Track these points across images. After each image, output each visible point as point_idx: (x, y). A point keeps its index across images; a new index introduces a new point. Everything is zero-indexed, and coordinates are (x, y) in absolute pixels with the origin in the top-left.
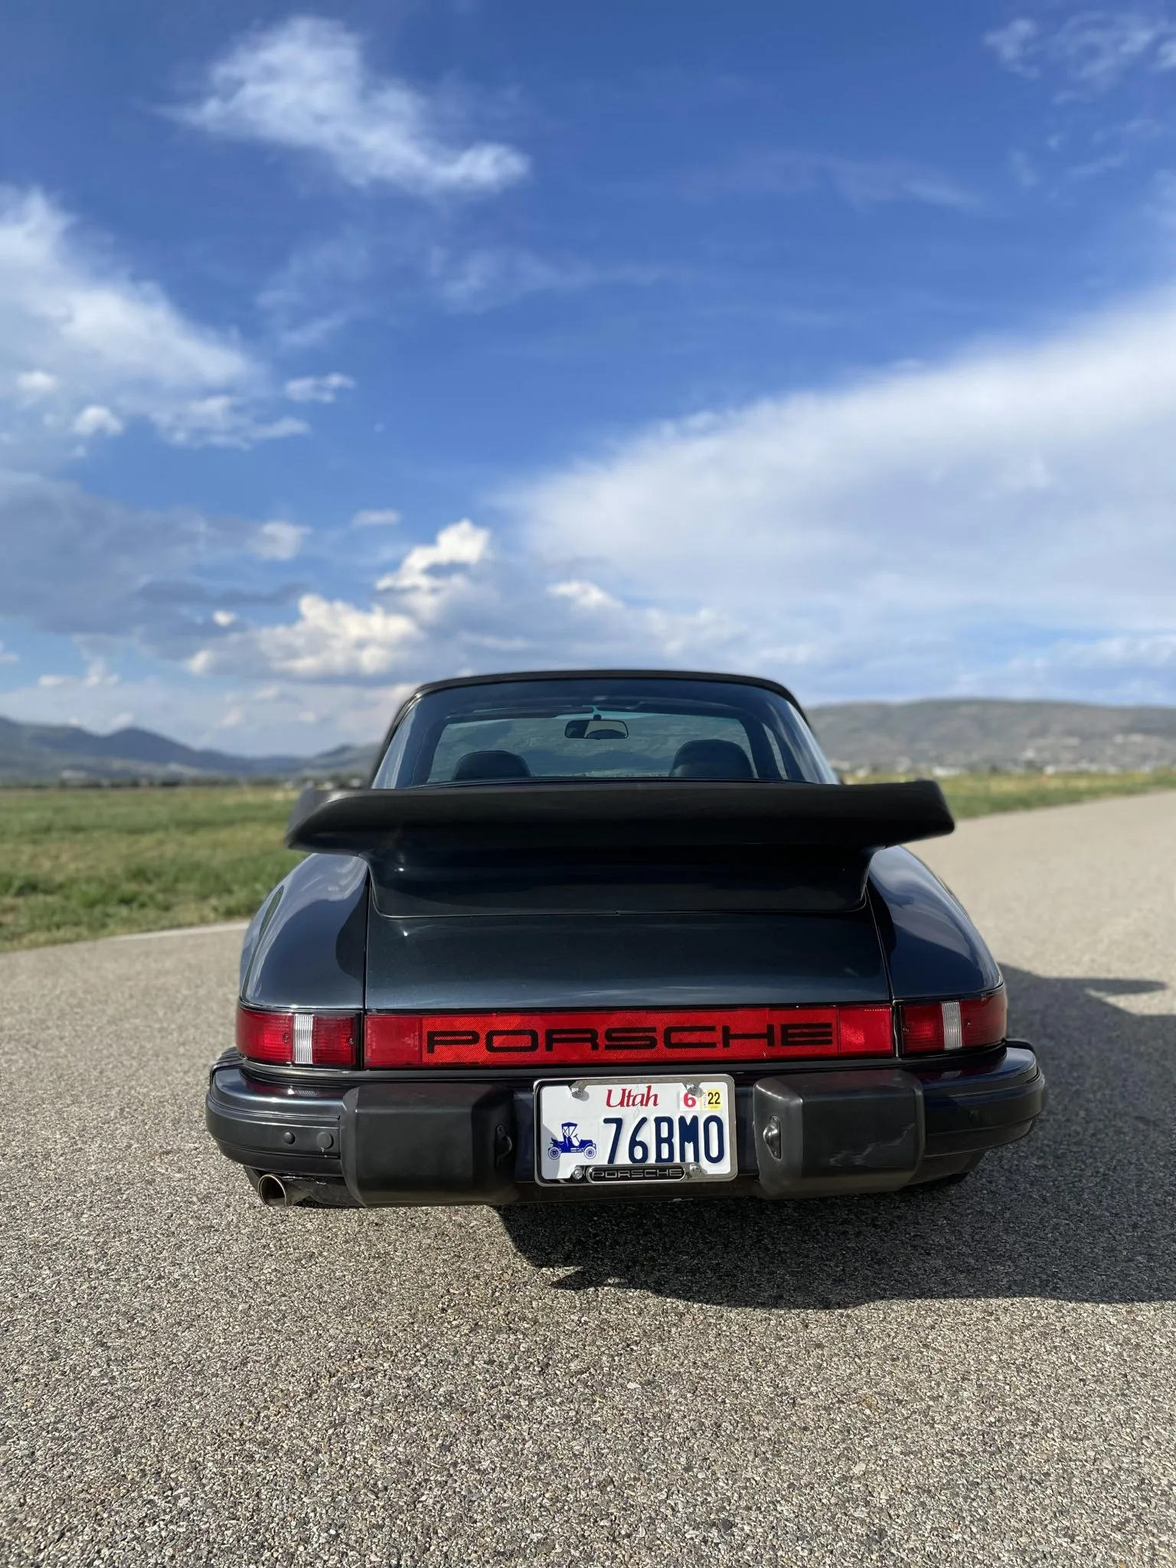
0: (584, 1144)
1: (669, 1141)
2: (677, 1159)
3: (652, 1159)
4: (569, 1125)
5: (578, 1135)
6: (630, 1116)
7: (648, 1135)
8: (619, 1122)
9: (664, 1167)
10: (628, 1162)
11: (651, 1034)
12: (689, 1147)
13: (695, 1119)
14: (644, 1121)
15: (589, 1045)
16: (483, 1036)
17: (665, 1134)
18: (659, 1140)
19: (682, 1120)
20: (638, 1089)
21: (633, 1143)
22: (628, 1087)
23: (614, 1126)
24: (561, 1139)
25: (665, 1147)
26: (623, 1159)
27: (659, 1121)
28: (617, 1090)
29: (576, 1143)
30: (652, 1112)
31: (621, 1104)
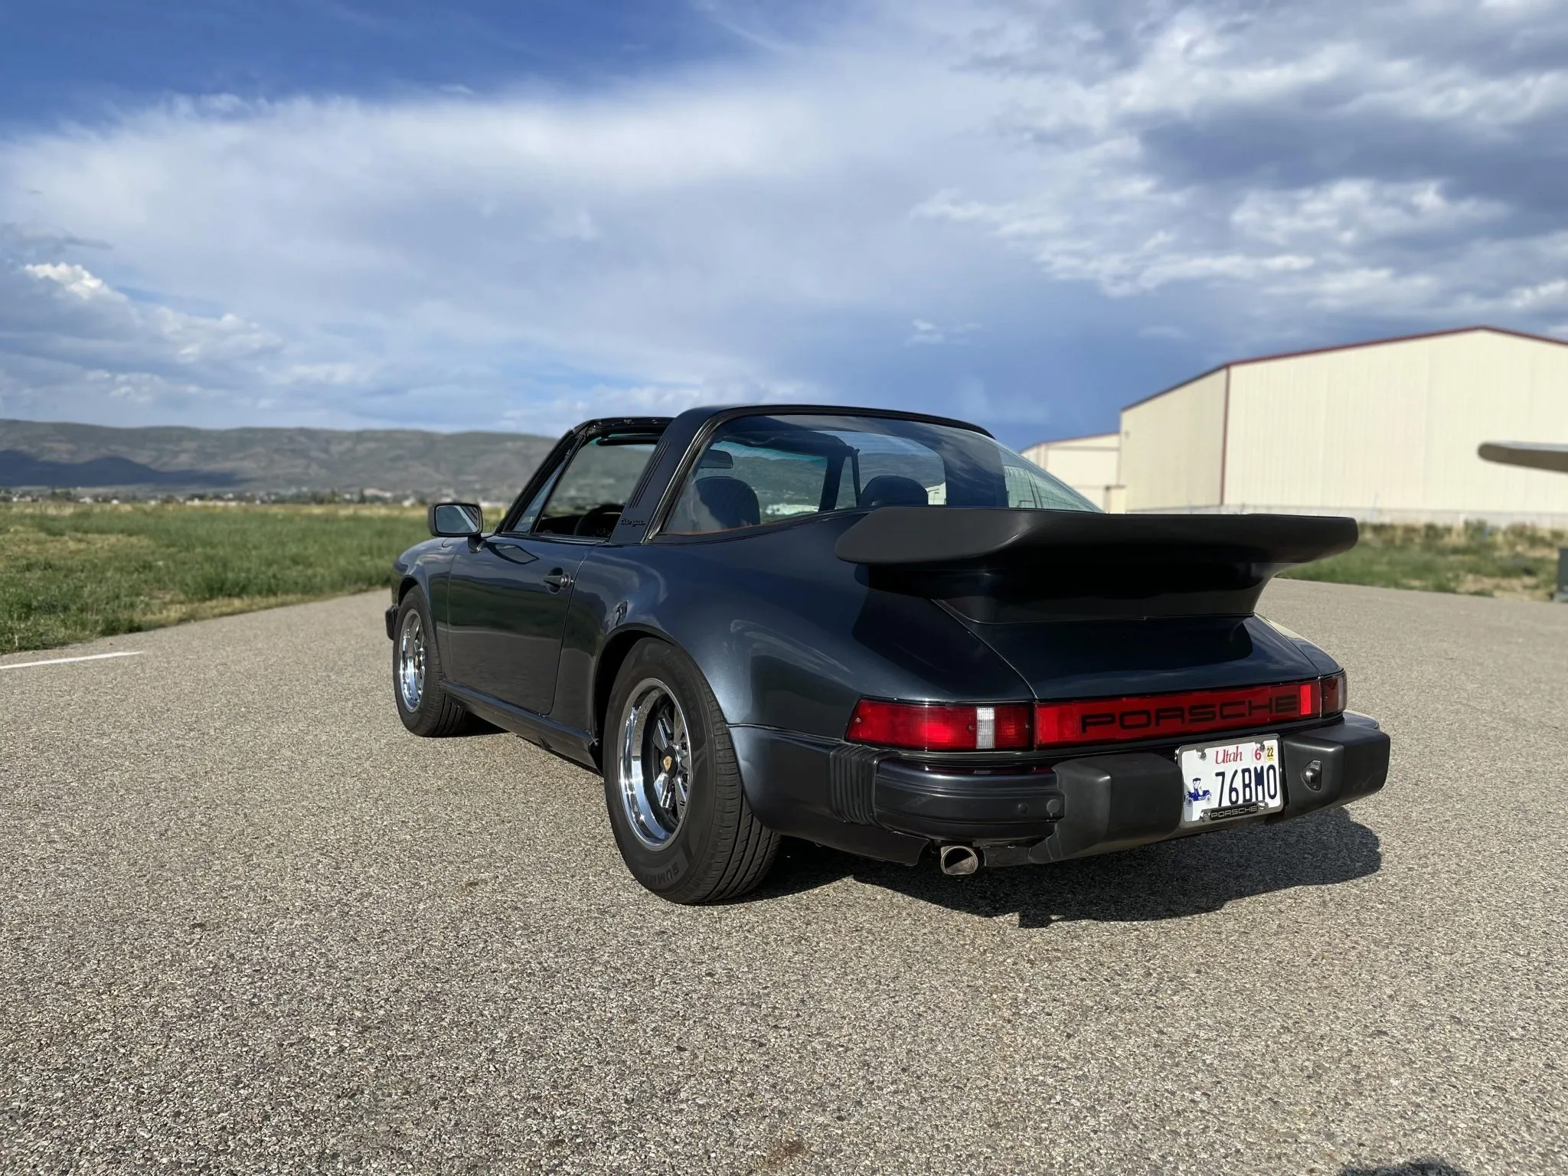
0: (1206, 793)
1: (1249, 785)
2: (1254, 800)
3: (1241, 801)
4: (1196, 780)
5: (1202, 787)
6: (1229, 769)
7: (1238, 784)
8: (1222, 774)
9: (1248, 804)
10: (1229, 804)
11: (1212, 709)
12: (1260, 788)
13: (1262, 768)
14: (1236, 772)
15: (1180, 720)
16: (1117, 719)
17: (1247, 782)
18: (1245, 786)
19: (1256, 769)
20: (1231, 749)
21: (1232, 789)
22: (1227, 748)
23: (1221, 777)
24: (1193, 791)
25: (1247, 790)
26: (1226, 803)
27: (1244, 771)
28: (1221, 749)
29: (1201, 793)
30: (1240, 766)
31: (1223, 761)
